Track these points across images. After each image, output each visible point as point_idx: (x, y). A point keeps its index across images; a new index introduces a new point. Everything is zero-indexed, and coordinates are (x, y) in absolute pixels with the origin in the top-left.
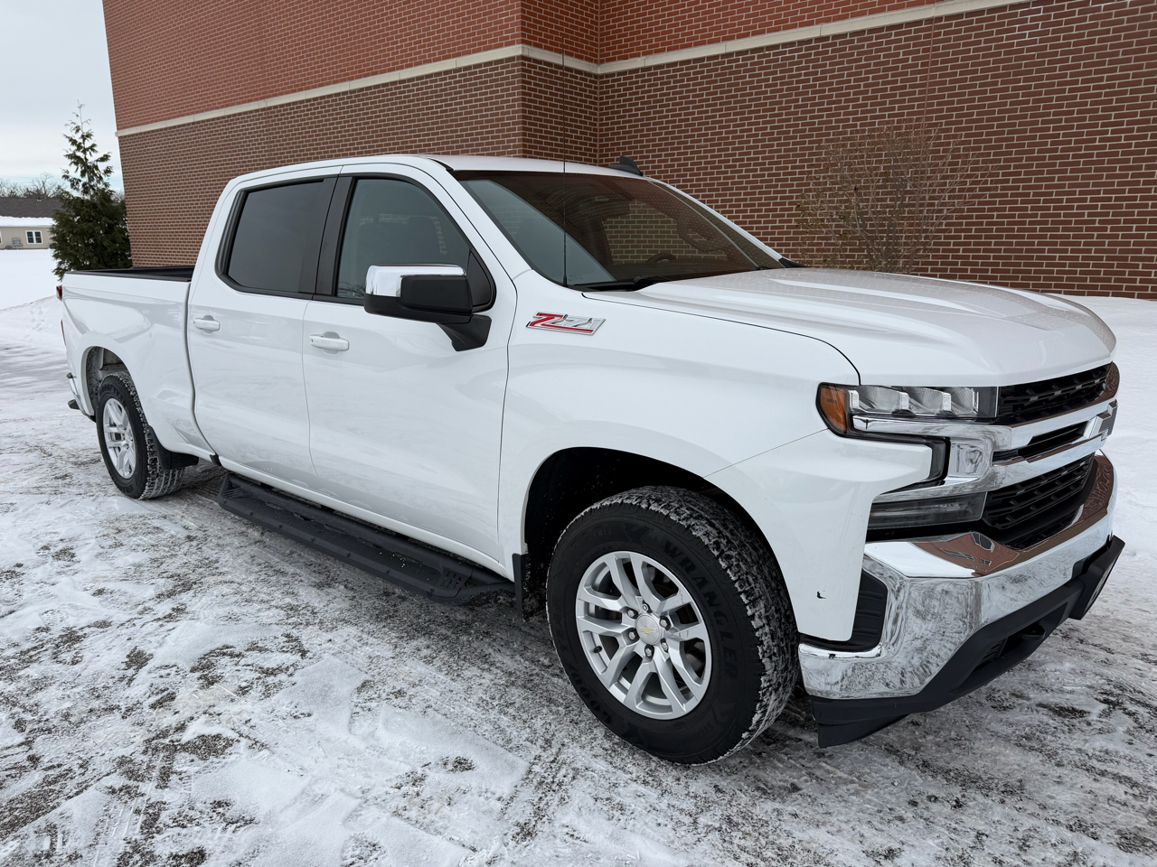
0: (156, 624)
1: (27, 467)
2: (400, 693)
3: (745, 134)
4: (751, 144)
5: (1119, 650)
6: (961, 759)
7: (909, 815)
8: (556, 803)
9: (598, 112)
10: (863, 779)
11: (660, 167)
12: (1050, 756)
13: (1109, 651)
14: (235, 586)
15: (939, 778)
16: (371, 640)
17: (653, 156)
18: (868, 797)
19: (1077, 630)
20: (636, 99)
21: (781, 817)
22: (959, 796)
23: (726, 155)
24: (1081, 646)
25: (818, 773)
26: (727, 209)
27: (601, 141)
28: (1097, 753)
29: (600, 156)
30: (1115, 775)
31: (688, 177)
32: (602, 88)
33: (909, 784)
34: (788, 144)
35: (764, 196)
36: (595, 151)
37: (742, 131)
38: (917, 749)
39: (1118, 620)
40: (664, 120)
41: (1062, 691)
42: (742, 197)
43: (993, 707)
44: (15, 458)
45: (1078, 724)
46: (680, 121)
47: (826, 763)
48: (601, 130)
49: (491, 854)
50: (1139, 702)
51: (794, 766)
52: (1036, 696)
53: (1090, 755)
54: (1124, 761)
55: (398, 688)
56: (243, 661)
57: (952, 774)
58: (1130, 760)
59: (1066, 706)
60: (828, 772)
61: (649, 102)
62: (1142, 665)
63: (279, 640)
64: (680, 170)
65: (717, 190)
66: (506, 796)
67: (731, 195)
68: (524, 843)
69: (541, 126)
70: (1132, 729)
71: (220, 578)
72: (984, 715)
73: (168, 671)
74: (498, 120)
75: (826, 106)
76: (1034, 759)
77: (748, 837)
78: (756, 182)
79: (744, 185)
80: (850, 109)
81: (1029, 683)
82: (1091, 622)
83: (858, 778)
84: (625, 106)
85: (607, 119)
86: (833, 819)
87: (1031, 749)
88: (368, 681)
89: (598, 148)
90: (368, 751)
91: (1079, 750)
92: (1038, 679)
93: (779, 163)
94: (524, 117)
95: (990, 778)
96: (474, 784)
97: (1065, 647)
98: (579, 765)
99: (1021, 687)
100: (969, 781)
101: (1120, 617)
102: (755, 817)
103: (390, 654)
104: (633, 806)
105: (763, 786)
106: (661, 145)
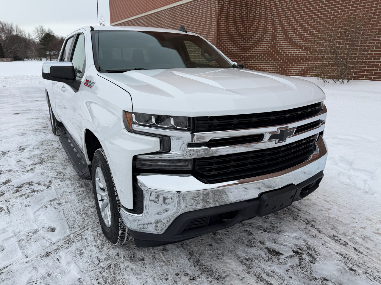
0: (22, 172)
1: (40, 123)
2: (60, 204)
3: (299, 19)
4: (301, 23)
5: (325, 233)
6: (213, 262)
7: (170, 278)
8: (65, 248)
9: (249, 12)
10: (169, 261)
11: (268, 32)
12: (248, 269)
13: (320, 232)
14: (53, 164)
15: (197, 267)
16: (70, 186)
17: (266, 28)
18: (164, 268)
19: (315, 221)
20: (262, 7)
21: (127, 269)
22: (197, 276)
23: (291, 27)
24: (310, 228)
25: (156, 256)
26: (291, 47)
27: (249, 23)
28: (269, 272)
29: (248, 28)
30: (267, 282)
31: (278, 36)
32: (250, 3)
33: (184, 267)
34: (315, 22)
35: (304, 42)
36: (247, 26)
37: (298, 18)
38: (200, 255)
39: (338, 220)
40: (271, 14)
41: (282, 244)
42: (296, 43)
43: (247, 245)
44: (40, 121)
45: (274, 258)
46: (276, 14)
47: (163, 253)
48: (249, 19)
49: (29, 260)
50: (310, 255)
51: (151, 252)
52: (268, 244)
53: (265, 271)
54: (277, 277)
55: (61, 202)
56: (31, 187)
57: (203, 267)
58: (280, 278)
59: (277, 250)
60: (160, 256)
61: (266, 8)
62: (328, 240)
63: (47, 182)
64: (275, 33)
65: (288, 40)
66: (53, 242)
67: (292, 42)
68: (42, 258)
69: (225, 18)
70: (295, 265)
71: (52, 161)
72: (239, 248)
73: (10, 187)
74: (210, 16)
75: (330, 7)
76: (241, 268)
77: (109, 273)
78: (302, 37)
79: (297, 38)
80: (340, 8)
81: (271, 238)
82: (324, 219)
83: (167, 261)
84: (258, 10)
85: (251, 15)
86: (143, 274)
87: (245, 264)
88: (56, 199)
89: (248, 25)
90: (33, 220)
91: (263, 269)
92: (276, 238)
93: (311, 30)
94: (218, 15)
95: (216, 272)
96: (48, 237)
97: (302, 227)
98: (84, 237)
99: (266, 239)
100: (207, 271)
101: (340, 219)
102: (119, 267)
103: (70, 191)
104: (86, 254)
105: (133, 257)
106: (269, 24)
